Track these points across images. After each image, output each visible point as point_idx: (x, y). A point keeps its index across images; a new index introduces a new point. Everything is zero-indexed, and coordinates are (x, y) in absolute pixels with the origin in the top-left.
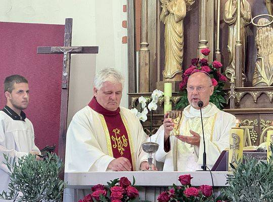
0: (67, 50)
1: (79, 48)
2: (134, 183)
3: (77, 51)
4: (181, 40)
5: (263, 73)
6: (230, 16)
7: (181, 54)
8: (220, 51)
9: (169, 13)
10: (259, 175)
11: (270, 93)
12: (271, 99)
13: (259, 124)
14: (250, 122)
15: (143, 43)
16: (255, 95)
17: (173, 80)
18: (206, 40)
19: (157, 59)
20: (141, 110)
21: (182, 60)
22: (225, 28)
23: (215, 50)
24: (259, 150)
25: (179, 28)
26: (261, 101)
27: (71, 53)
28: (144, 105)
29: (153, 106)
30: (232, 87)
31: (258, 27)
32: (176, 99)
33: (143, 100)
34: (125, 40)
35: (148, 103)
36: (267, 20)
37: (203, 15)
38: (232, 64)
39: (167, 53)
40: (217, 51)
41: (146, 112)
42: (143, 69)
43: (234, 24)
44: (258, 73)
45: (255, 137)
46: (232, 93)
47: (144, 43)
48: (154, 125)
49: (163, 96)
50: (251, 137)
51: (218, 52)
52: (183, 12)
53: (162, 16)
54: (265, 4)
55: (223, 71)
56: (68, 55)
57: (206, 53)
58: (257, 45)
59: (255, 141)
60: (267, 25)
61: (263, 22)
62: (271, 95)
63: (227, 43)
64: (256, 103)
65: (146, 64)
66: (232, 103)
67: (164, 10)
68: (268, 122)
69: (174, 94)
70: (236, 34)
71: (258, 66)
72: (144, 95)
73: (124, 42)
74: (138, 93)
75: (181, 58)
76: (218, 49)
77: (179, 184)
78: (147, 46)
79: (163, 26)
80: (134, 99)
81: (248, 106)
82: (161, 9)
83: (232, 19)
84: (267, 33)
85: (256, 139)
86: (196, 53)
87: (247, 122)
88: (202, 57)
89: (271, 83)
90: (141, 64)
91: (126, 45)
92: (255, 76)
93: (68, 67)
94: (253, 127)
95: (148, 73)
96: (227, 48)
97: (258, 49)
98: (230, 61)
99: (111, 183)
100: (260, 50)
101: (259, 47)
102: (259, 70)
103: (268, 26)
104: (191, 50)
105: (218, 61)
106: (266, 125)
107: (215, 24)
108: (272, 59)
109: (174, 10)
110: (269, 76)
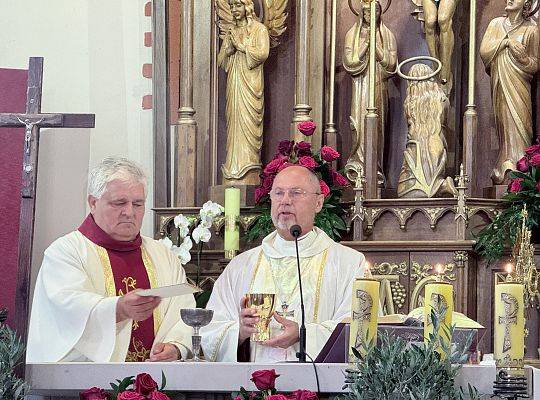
0: (31, 120)
1: (56, 116)
2: (164, 385)
3: (52, 122)
4: (259, 105)
5: (418, 172)
6: (356, 59)
7: (259, 132)
8: (335, 127)
9: (235, 49)
10: (409, 370)
11: (432, 210)
12: (433, 223)
13: (409, 270)
14: (391, 268)
15: (184, 109)
16: (402, 214)
17: (243, 183)
18: (308, 104)
19: (210, 139)
20: (179, 242)
21: (260, 143)
22: (344, 82)
23: (325, 126)
24: (408, 322)
25: (256, 80)
26: (413, 226)
27: (39, 126)
28: (184, 232)
29: (203, 234)
30: (358, 198)
31: (410, 80)
32: (249, 220)
33: (182, 222)
34: (147, 103)
35: (192, 228)
36: (427, 68)
37: (302, 55)
38: (359, 153)
39: (231, 129)
40: (328, 126)
41: (188, 245)
42: (183, 160)
43: (363, 74)
44: (409, 171)
45: (402, 297)
46: (358, 210)
47: (186, 109)
48: (204, 271)
49: (223, 214)
50: (393, 296)
51: (332, 130)
52: (263, 49)
53: (221, 56)
54: (424, 35)
55: (340, 166)
56: (34, 130)
57: (308, 130)
58: (408, 117)
59: (400, 305)
60: (426, 77)
61: (419, 70)
62: (433, 216)
63: (348, 112)
64: (405, 230)
65: (190, 151)
66: (358, 230)
67: (226, 44)
68: (427, 267)
69: (243, 212)
70: (366, 94)
71: (409, 158)
72: (186, 213)
73: (145, 106)
74: (172, 208)
75: (258, 139)
76: (331, 122)
77: (252, 387)
78: (192, 114)
79: (224, 76)
80: (165, 219)
81: (389, 236)
82: (220, 42)
83: (359, 64)
84: (426, 94)
85: (403, 300)
86: (289, 131)
87: (386, 267)
88: (299, 138)
89: (434, 192)
90: (180, 150)
91: (150, 113)
92: (403, 178)
93: (33, 153)
94: (397, 277)
95: (192, 170)
96: (350, 121)
97: (409, 126)
98: (354, 146)
99: (118, 384)
100: (412, 126)
101: (411, 121)
102: (412, 165)
103: (428, 79)
104: (277, 124)
105: (332, 147)
106: (423, 274)
107: (326, 73)
108: (436, 145)
109: (246, 44)
110: (430, 177)
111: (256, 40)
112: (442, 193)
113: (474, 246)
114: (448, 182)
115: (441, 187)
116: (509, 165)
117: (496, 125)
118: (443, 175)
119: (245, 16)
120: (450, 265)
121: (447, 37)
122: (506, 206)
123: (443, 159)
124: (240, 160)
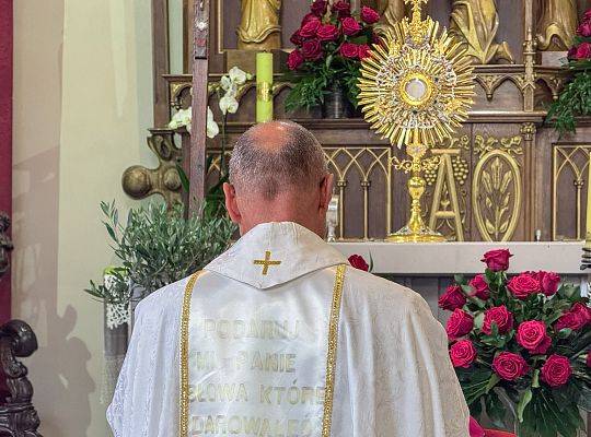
5: (473, 37)
11: (488, 78)
12: (489, 92)
13: (471, 144)
14: (452, 141)
17: (265, 47)
29: (228, 104)
44: (460, 35)
45: (464, 173)
50: (454, 172)
59: (462, 182)
62: (490, 84)
68: (491, 140)
80: (176, 87)
85: (465, 177)
87: (446, 140)
89: (490, 58)
94: (457, 151)
106: (487, 148)
110: (483, 40)
113: (544, 117)
114: (503, 48)
115: (497, 53)
116: (553, 29)
120: (516, 139)
123: (497, 23)
124: (258, 21)
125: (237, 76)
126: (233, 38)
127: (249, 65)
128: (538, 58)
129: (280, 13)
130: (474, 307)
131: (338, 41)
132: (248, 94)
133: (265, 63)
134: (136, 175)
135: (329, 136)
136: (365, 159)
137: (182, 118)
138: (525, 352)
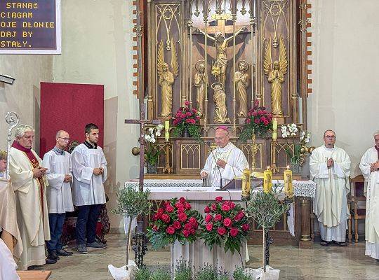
6: (198, 83)
8: (192, 101)
9: (164, 80)
17: (167, 118)
18: (185, 96)
19: (156, 104)
20: (150, 135)
22: (195, 89)
23: (189, 101)
25: (170, 88)
28: (152, 133)
29: (158, 134)
31: (215, 90)
33: (151, 130)
35: (154, 132)
36: (220, 86)
38: (199, 109)
39: (163, 103)
41: (153, 136)
42: (150, 111)
43: (200, 87)
44: (217, 116)
46: (205, 127)
52: (172, 81)
53: (160, 82)
55: (195, 112)
57: (188, 104)
60: (220, 89)
61: (217, 87)
65: (152, 109)
66: (205, 134)
67: (161, 78)
70: (201, 92)
71: (217, 112)
73: (134, 93)
78: (151, 98)
79: (160, 87)
80: (145, 128)
84: (220, 94)
90: (149, 109)
91: (136, 95)
92: (216, 118)
97: (216, 103)
98: (198, 107)
101: (216, 101)
102: (218, 114)
107: (189, 86)
108: (224, 109)
109: (167, 79)
110: (223, 118)
111: (170, 77)
112: (227, 122)
113: (238, 138)
114: (228, 119)
116: (241, 113)
117: (238, 102)
118: (227, 117)
119: (167, 70)
121: (224, 77)
122: (245, 127)
123: (227, 113)
124: (166, 111)
125: (160, 126)
126: (160, 115)
127: (163, 123)
128: (237, 122)
129: (172, 109)
130: (213, 212)
131: (186, 118)
132: (163, 131)
133: (167, 123)
134: (135, 149)
135: (183, 142)
136: (193, 147)
137: (147, 137)
138: (225, 227)
